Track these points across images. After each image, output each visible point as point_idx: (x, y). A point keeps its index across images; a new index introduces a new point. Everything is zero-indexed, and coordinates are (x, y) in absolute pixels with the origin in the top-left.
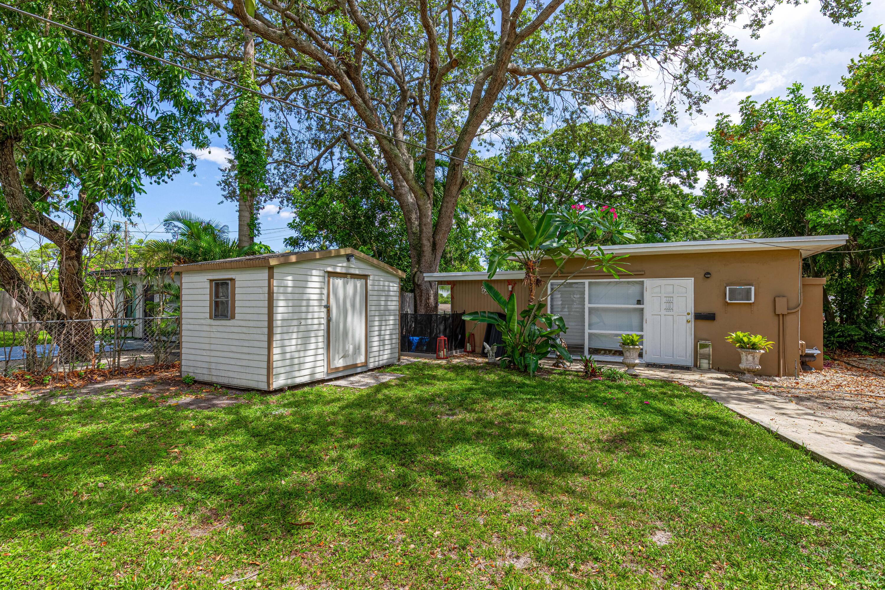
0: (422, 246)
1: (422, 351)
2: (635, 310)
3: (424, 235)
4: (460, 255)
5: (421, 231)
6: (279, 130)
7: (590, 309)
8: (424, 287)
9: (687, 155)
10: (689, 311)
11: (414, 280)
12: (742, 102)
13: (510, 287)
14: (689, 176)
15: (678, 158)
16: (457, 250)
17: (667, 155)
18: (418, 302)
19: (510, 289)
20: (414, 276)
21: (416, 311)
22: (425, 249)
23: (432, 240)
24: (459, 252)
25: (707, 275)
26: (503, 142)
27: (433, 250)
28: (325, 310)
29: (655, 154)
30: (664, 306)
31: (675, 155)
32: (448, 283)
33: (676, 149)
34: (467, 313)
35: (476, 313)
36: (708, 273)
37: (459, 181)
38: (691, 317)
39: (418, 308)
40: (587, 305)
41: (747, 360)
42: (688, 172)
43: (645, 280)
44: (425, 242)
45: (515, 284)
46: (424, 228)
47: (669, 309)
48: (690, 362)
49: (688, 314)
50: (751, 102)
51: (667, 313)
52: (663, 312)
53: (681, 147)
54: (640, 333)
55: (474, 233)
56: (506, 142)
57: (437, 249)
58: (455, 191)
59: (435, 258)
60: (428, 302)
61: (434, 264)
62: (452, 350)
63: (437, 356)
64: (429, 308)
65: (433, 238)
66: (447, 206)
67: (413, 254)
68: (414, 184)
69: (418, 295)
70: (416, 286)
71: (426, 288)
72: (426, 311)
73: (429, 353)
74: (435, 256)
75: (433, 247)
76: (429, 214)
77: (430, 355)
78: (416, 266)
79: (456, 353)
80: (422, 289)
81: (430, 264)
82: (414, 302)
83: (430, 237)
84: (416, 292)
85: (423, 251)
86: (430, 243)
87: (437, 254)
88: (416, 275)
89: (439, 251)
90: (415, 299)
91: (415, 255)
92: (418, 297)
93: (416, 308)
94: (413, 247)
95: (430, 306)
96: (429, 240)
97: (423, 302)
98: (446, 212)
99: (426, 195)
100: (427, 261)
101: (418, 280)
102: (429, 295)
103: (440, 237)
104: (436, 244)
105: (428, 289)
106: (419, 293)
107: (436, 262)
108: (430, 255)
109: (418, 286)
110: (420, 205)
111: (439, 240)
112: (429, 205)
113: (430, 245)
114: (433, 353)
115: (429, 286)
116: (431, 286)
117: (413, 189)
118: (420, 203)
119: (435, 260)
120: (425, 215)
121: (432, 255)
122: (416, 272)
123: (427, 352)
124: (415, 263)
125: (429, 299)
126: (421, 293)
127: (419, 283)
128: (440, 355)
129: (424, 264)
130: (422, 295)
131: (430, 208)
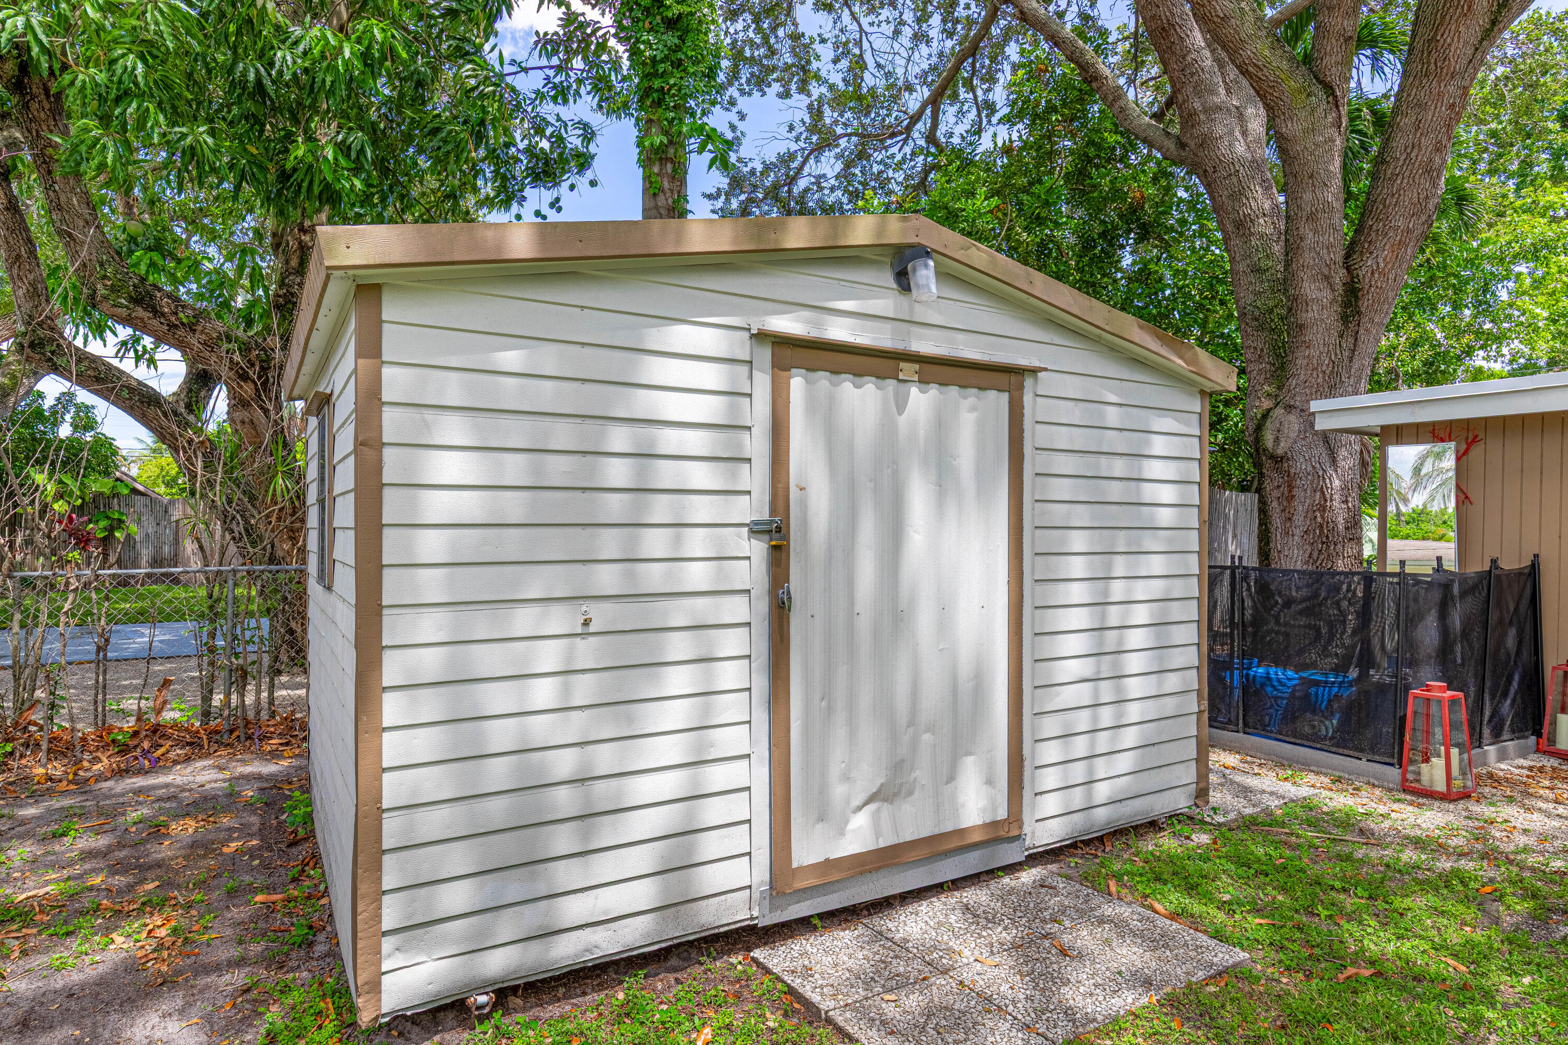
0: (1294, 304)
3: (1307, 258)
4: (1428, 364)
5: (1291, 249)
6: (844, 64)
8: (1300, 465)
11: (1258, 440)
16: (1415, 344)
18: (1277, 520)
20: (1259, 428)
21: (1264, 554)
22: (1310, 315)
23: (1339, 277)
27: (1345, 319)
28: (758, 549)
32: (1437, 431)
39: (1277, 541)
44: (1310, 289)
46: (1306, 231)
57: (1363, 310)
58: (1466, 43)
59: (1353, 351)
60: (1319, 519)
61: (1351, 361)
62: (1479, 747)
63: (1404, 779)
64: (1323, 543)
65: (1348, 269)
66: (1417, 126)
67: (1255, 348)
68: (1267, 52)
69: (1276, 494)
70: (1268, 464)
71: (1314, 467)
72: (1310, 557)
73: (1356, 754)
74: (1356, 340)
75: (1346, 305)
76: (1332, 168)
77: (1362, 764)
78: (1266, 387)
79: (1502, 756)
80: (1293, 471)
81: (1332, 372)
82: (1260, 525)
83: (1333, 267)
84: (1268, 486)
85: (1301, 327)
86: (1333, 290)
87: (1362, 331)
88: (1269, 421)
89: (1372, 320)
90: (1263, 511)
91: (1262, 350)
92: (1275, 504)
93: (1268, 543)
94: (1257, 320)
95: (1327, 537)
96: (1327, 278)
97: (1298, 519)
98: (1416, 151)
99: (1317, 89)
100: (1315, 361)
101: (1277, 440)
102: (1323, 493)
103: (1380, 260)
104: (1360, 290)
105: (1321, 473)
106: (1279, 487)
107: (1356, 365)
108: (1334, 338)
109: (1278, 460)
110: (1290, 136)
111: (1373, 273)
112: (1333, 132)
113: (1330, 297)
114: (1377, 758)
115: (1325, 458)
116: (1334, 461)
117: (1260, 74)
118: (1290, 128)
119: (1351, 359)
120: (1311, 177)
121: (1341, 336)
122: (1269, 410)
123: (1346, 752)
124: (1262, 381)
125: (1323, 509)
126: (1291, 488)
127: (1280, 452)
128: (1425, 779)
129: (1302, 377)
130: (1293, 496)
131: (1338, 142)
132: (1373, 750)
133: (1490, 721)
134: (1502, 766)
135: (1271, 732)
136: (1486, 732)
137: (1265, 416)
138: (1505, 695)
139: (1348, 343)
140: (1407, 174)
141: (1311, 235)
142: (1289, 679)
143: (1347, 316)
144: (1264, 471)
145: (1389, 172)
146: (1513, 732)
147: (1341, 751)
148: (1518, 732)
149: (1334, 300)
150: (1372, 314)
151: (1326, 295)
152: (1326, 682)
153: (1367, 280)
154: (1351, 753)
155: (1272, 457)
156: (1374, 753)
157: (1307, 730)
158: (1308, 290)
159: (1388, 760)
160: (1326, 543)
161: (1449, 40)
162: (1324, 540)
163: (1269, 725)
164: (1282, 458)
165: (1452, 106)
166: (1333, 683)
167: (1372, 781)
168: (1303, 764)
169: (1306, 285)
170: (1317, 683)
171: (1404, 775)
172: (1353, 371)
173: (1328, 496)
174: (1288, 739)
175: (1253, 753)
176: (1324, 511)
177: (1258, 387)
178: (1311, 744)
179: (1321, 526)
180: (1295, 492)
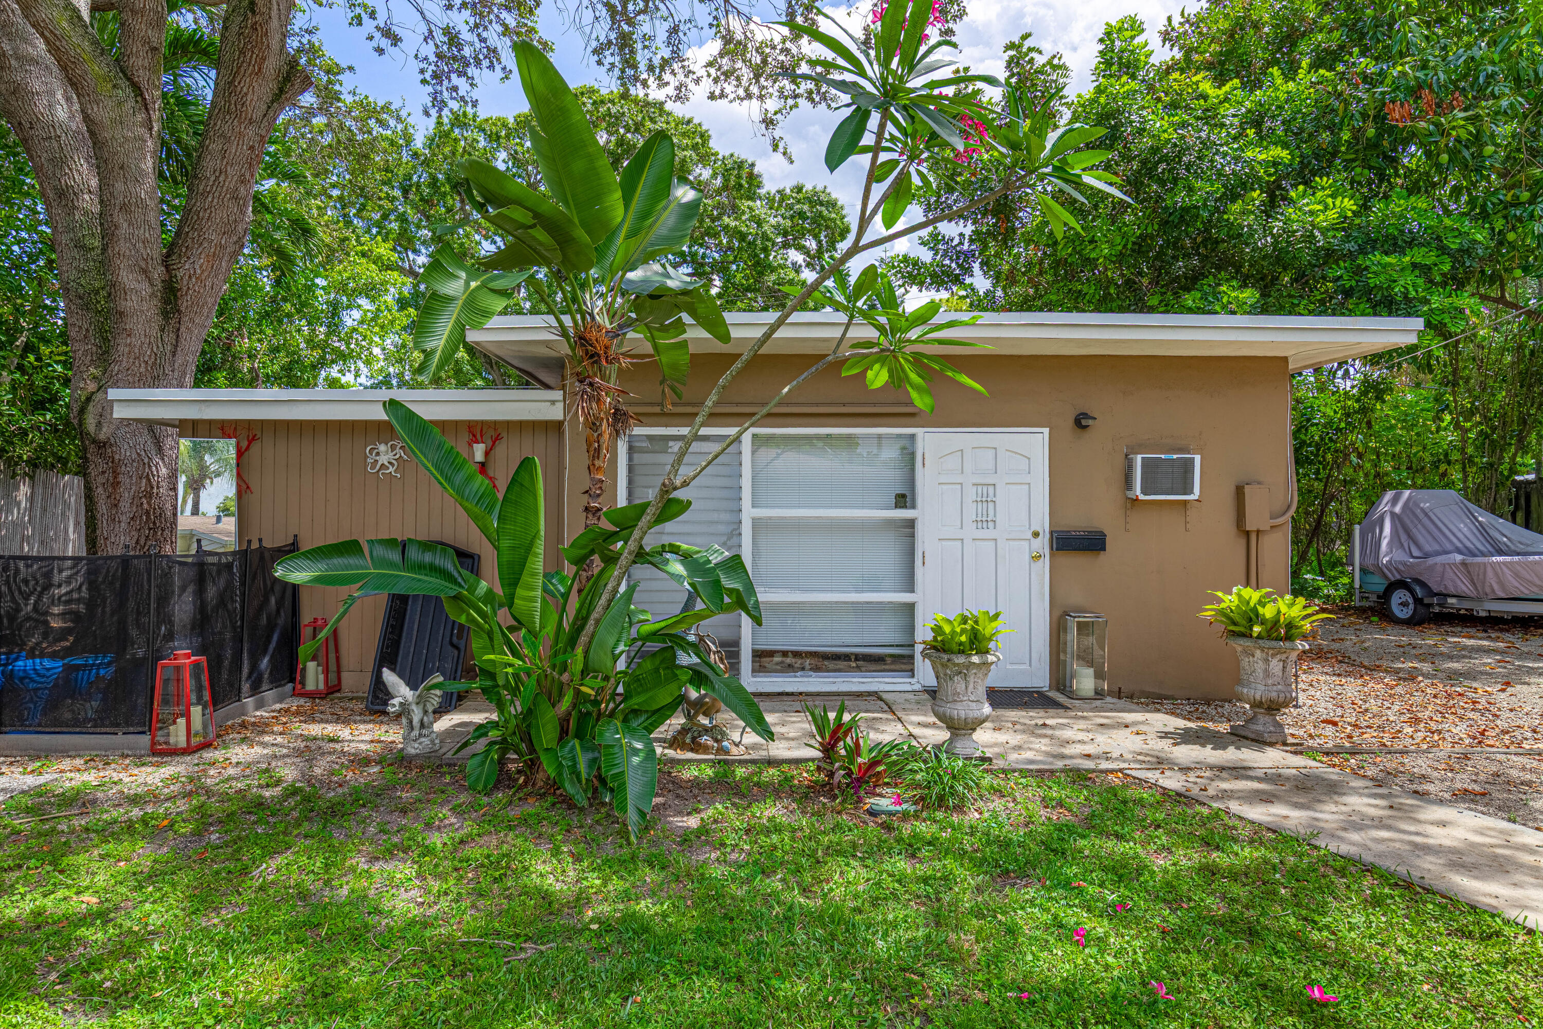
0: (113, 290)
1: (77, 725)
2: (890, 523)
3: (123, 247)
5: (108, 235)
7: (757, 524)
8: (125, 452)
9: (821, 204)
10: (1036, 527)
11: (81, 423)
12: (1010, 46)
13: (479, 452)
14: (820, 251)
15: (806, 208)
16: (275, 350)
17: (782, 200)
18: (102, 507)
19: (479, 456)
20: (82, 411)
21: (92, 541)
22: (130, 304)
23: (158, 273)
24: (283, 359)
25: (1081, 422)
26: (430, 36)
27: (165, 315)
29: (762, 192)
30: (971, 512)
31: (799, 202)
32: (225, 429)
33: (799, 189)
34: (305, 546)
35: (350, 548)
36: (1086, 416)
37: (272, 64)
38: (1042, 544)
39: (104, 527)
40: (748, 513)
41: (1266, 672)
42: (819, 242)
43: (918, 431)
44: (128, 278)
45: (496, 439)
46: (120, 219)
47: (983, 522)
48: (1040, 679)
49: (1036, 535)
50: (1030, 50)
51: (981, 534)
52: (970, 531)
53: (808, 187)
54: (906, 597)
55: (335, 309)
56: (439, 37)
57: (183, 309)
58: (260, 99)
59: (176, 346)
60: (145, 506)
61: (174, 356)
62: (239, 700)
63: (153, 743)
64: (150, 529)
65: (167, 267)
66: (224, 153)
67: (80, 327)
68: (65, 24)
69: (101, 479)
70: (92, 448)
71: (139, 455)
72: (137, 542)
73: (112, 730)
74: (178, 336)
75: (166, 301)
76: (143, 166)
77: (120, 738)
78: (92, 370)
79: (260, 706)
80: (117, 457)
81: (154, 363)
82: (87, 511)
83: (150, 262)
84: (93, 471)
85: (121, 314)
86: (152, 285)
87: (183, 329)
88: (91, 404)
89: (192, 320)
90: (89, 496)
91: (87, 330)
92: (100, 490)
93: (94, 531)
94: (81, 298)
95: (154, 523)
96: (145, 271)
97: (125, 505)
98: (223, 176)
99: (124, 83)
100: (137, 351)
101: (99, 425)
102: (149, 480)
103: (197, 267)
104: (179, 290)
105: (146, 461)
106: (104, 473)
107: (179, 360)
108: (155, 331)
109: (102, 445)
110: (97, 120)
111: (190, 277)
112: (142, 131)
113: (149, 290)
114: (131, 729)
115: (150, 445)
116: (160, 450)
117: (58, 43)
118: (96, 112)
119: (174, 354)
120: (122, 168)
121: (163, 330)
122: (93, 393)
123: (103, 730)
124: (87, 362)
125: (149, 495)
126: (116, 474)
127: (102, 437)
128: (172, 740)
129: (124, 364)
130: (119, 483)
131: (149, 144)
132: (128, 725)
133: (249, 677)
134: (258, 713)
135: (30, 726)
136: (246, 687)
137: (89, 399)
138: (265, 652)
139: (169, 338)
140: (217, 194)
141: (125, 225)
142: (48, 669)
143: (167, 312)
144: (89, 455)
145: (201, 188)
146: (271, 682)
147: (98, 730)
148: (276, 682)
149: (153, 295)
150: (192, 315)
151: (145, 288)
152: (85, 665)
153: (185, 283)
154: (108, 730)
155: (94, 441)
156: (128, 726)
157: (68, 715)
158: (125, 279)
159: (140, 729)
160: (154, 529)
161: (245, 90)
162: (151, 525)
163: (27, 720)
164: (105, 444)
165: (252, 148)
166: (93, 665)
167: (126, 752)
168: (62, 752)
169: (124, 273)
170: (77, 668)
171: (153, 739)
172: (176, 365)
173: (155, 484)
174: (47, 730)
175: (8, 753)
176: (151, 497)
177: (83, 368)
178: (71, 729)
179: (148, 513)
180: (121, 478)
